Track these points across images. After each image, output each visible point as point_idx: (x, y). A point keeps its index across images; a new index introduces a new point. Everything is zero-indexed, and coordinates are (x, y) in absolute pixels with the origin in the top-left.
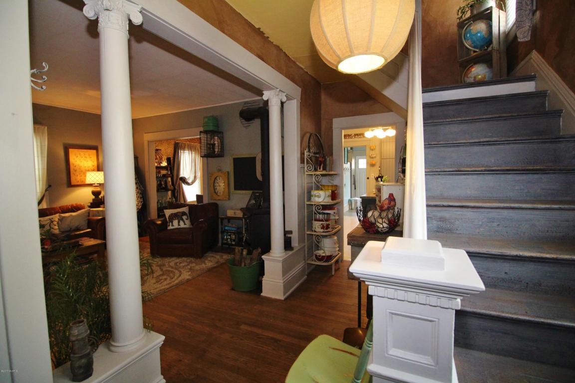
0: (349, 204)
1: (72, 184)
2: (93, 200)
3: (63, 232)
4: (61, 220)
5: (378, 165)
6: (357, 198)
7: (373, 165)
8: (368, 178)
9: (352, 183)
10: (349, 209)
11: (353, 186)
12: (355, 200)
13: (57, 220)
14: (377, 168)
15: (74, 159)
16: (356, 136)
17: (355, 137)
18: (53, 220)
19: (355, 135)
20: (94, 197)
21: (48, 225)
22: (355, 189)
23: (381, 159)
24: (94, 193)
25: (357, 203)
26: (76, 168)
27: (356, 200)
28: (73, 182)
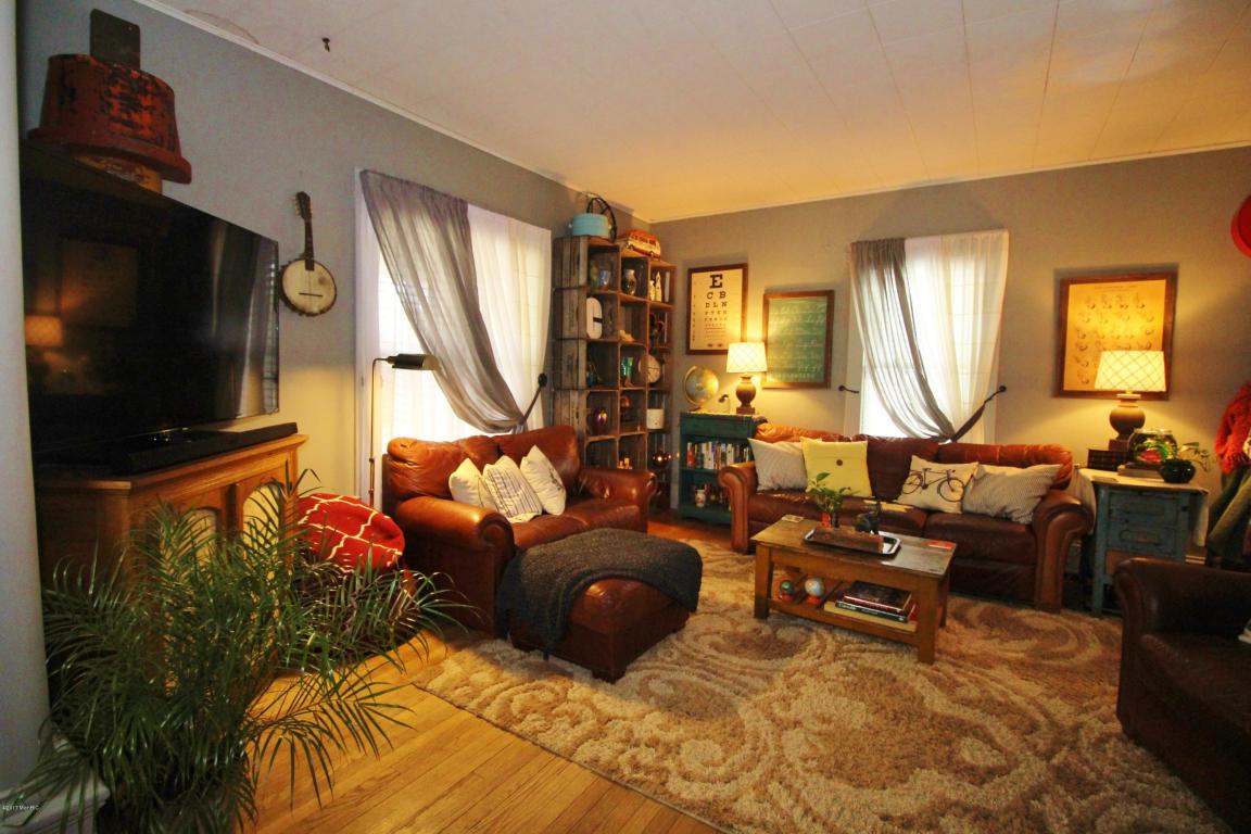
1: (1066, 388)
2: (1112, 443)
3: (966, 513)
4: (976, 480)
13: (966, 478)
15: (1081, 314)
18: (952, 475)
20: (1114, 435)
21: (937, 484)
24: (1117, 422)
26: (1084, 342)
28: (1072, 381)
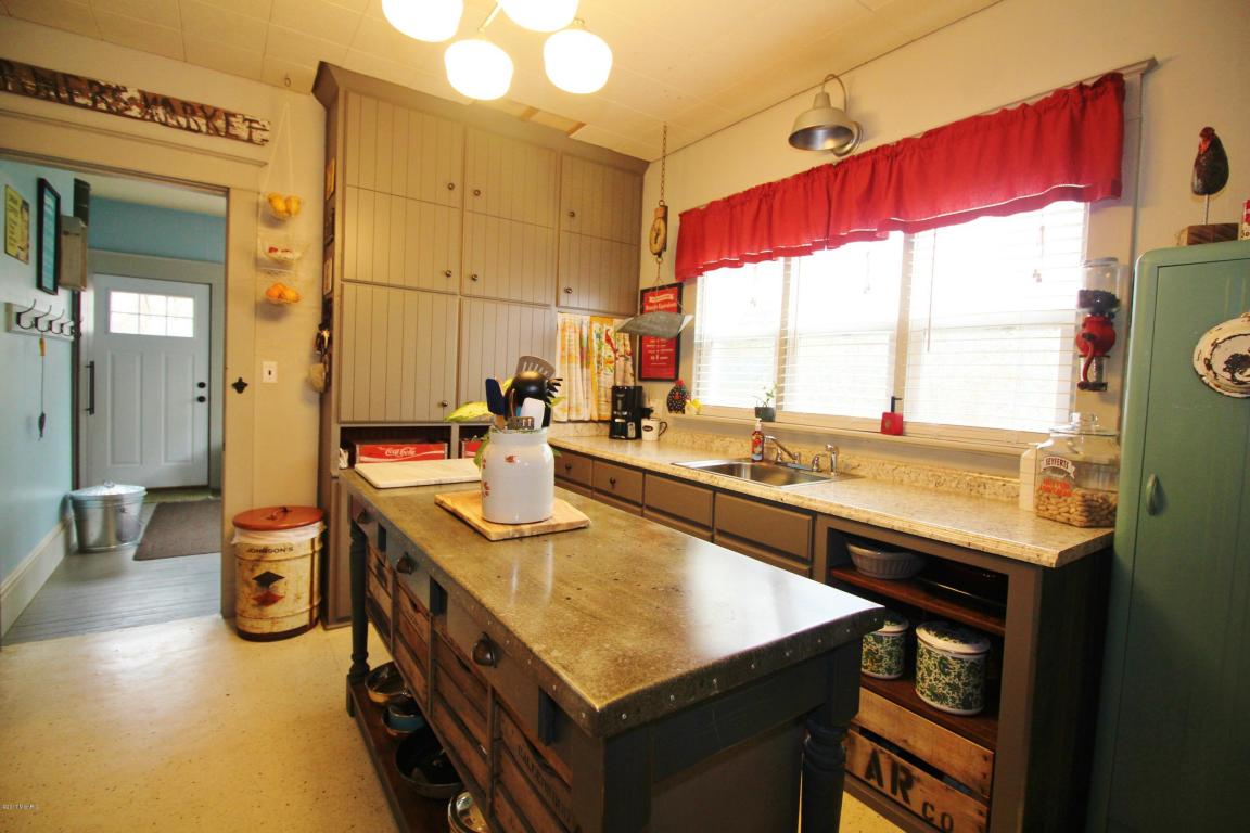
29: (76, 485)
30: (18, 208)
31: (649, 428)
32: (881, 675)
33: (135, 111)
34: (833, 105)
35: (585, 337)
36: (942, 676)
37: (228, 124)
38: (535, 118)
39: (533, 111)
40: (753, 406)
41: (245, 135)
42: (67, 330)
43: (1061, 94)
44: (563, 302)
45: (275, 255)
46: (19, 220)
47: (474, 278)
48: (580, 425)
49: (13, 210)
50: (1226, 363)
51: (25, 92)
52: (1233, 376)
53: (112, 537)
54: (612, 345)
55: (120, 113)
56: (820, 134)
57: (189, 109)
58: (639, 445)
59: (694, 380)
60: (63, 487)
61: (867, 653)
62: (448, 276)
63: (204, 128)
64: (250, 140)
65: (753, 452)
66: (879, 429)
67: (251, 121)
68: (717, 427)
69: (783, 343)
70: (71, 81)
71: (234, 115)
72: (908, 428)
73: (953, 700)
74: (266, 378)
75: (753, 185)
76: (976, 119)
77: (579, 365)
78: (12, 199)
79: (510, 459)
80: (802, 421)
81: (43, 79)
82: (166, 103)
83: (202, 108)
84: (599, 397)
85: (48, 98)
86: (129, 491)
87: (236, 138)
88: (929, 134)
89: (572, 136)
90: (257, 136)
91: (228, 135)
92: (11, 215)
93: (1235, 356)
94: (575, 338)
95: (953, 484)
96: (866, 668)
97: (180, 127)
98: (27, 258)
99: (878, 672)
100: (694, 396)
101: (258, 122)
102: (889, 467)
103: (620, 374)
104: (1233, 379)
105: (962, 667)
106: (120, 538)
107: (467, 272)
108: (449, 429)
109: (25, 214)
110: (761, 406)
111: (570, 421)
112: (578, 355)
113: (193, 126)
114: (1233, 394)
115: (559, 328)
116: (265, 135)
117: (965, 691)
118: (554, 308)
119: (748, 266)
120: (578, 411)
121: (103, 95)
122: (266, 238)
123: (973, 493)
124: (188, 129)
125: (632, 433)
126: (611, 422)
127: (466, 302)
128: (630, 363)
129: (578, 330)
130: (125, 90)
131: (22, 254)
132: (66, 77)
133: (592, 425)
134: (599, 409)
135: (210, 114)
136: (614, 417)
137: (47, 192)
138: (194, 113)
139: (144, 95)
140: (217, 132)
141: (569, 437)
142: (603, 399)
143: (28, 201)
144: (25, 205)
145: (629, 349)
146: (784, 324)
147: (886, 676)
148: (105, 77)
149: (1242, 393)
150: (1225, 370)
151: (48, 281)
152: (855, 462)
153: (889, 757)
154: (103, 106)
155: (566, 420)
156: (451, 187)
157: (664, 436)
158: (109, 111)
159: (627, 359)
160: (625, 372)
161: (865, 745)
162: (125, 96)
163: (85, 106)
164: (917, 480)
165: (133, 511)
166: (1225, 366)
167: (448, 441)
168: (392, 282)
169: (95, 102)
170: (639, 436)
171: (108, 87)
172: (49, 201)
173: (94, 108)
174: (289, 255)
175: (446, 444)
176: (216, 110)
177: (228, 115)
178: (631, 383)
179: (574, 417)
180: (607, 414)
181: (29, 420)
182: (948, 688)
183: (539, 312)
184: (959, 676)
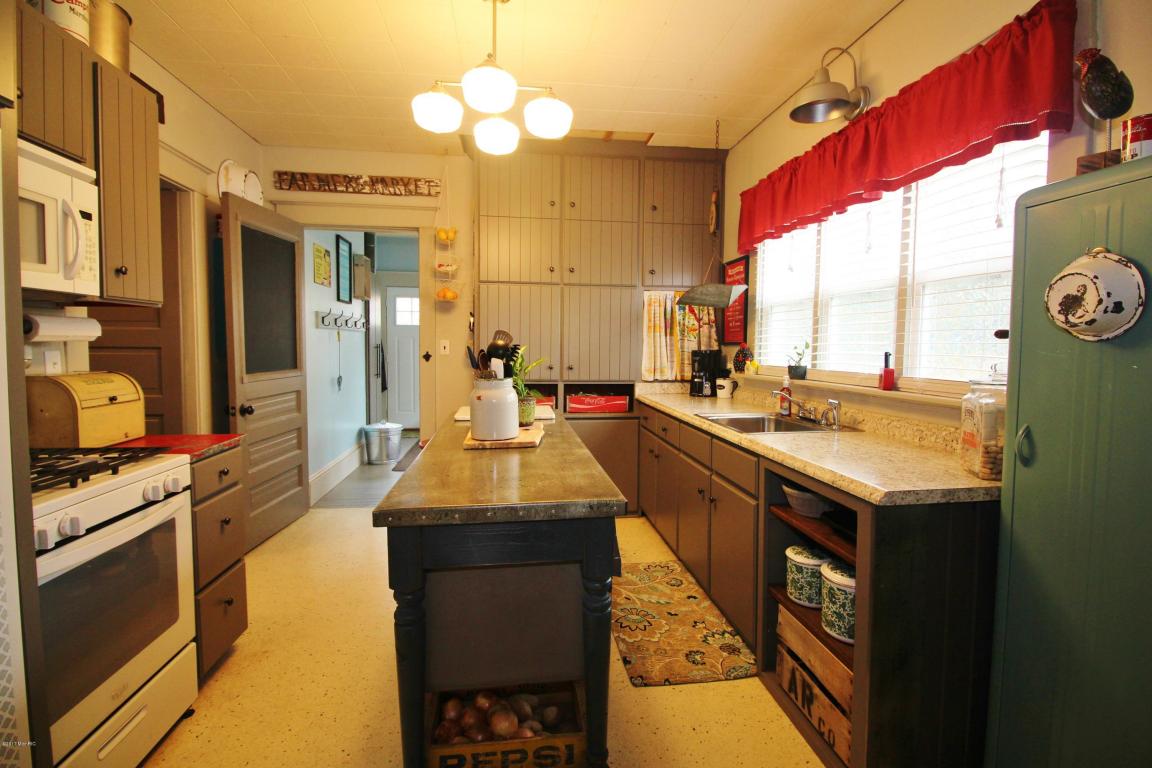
0: (360, 447)
5: (464, 306)
6: (388, 425)
7: (445, 306)
8: (427, 357)
9: (373, 370)
10: (362, 463)
11: (376, 383)
12: (381, 431)
14: (461, 318)
16: (380, 187)
17: (374, 191)
19: (375, 181)
22: (384, 388)
23: (479, 282)
25: (388, 439)
27: (386, 431)
29: (369, 422)
30: (322, 255)
31: (722, 387)
32: (801, 602)
33: (367, 189)
34: (832, 80)
35: (669, 309)
36: (831, 605)
37: (416, 186)
38: (615, 137)
39: (610, 134)
40: (787, 365)
41: (426, 192)
42: (359, 324)
43: (1007, 31)
44: (648, 282)
45: (442, 269)
46: (323, 262)
47: (572, 271)
48: (665, 385)
49: (320, 257)
50: (1060, 304)
51: (314, 189)
52: (1067, 318)
53: (384, 458)
54: (695, 315)
55: (359, 192)
56: (820, 108)
57: (395, 181)
58: (715, 403)
59: (757, 343)
60: (360, 422)
61: (792, 581)
62: (552, 271)
63: (403, 192)
64: (429, 194)
65: (781, 407)
66: (876, 384)
67: (429, 182)
68: (765, 385)
69: (816, 305)
70: (335, 178)
71: (420, 180)
72: (900, 383)
73: (840, 628)
74: (442, 351)
75: (783, 162)
76: (940, 69)
77: (663, 334)
78: (318, 251)
79: (479, 398)
80: (828, 379)
81: (323, 181)
82: (383, 180)
83: (402, 179)
84: (683, 359)
85: (325, 190)
86: (394, 427)
87: (421, 194)
88: (904, 92)
89: (649, 144)
90: (433, 192)
91: (417, 194)
92: (317, 260)
93: (1067, 297)
94: (660, 312)
95: (933, 439)
96: (791, 594)
97: (391, 194)
98: (330, 283)
99: (800, 599)
100: (756, 357)
101: (432, 181)
102: (885, 422)
103: (704, 340)
104: (1067, 321)
105: (846, 598)
106: (388, 457)
107: (566, 266)
108: (556, 386)
109: (327, 257)
110: (793, 364)
111: (656, 381)
112: (663, 325)
113: (398, 192)
114: (1086, 338)
115: (646, 303)
116: (438, 189)
117: (849, 622)
118: (642, 288)
119: (785, 235)
120: (662, 372)
121: (349, 182)
122: (440, 257)
123: (948, 448)
124: (395, 194)
125: (707, 390)
126: (691, 382)
127: (566, 289)
128: (714, 330)
129: (663, 304)
130: (361, 177)
131: (326, 282)
132: (333, 176)
133: (677, 384)
134: (682, 371)
135: (405, 182)
136: (693, 377)
137: (341, 241)
138: (398, 183)
139: (371, 178)
140: (411, 193)
141: (656, 394)
142: (686, 362)
143: (329, 249)
144: (327, 252)
145: (712, 317)
146: (817, 288)
147: (807, 604)
148: (351, 172)
149: (1094, 336)
150: (1059, 312)
151: (345, 295)
152: (860, 417)
153: (802, 675)
154: (351, 190)
155: (652, 379)
156: (553, 204)
157: (736, 393)
158: (354, 192)
159: (711, 327)
160: (710, 337)
161: (789, 662)
162: (361, 181)
163: (342, 192)
164: (905, 435)
165: (395, 439)
166: (1059, 308)
167: (556, 395)
168: (532, 281)
169: (347, 188)
170: (714, 394)
171: (353, 177)
172: (344, 247)
173: (347, 192)
174: (449, 269)
175: (554, 398)
176: (409, 179)
177: (417, 180)
178: (715, 347)
179: (658, 377)
180: (688, 375)
181: (333, 380)
182: (835, 616)
183: (627, 292)
184: (843, 606)
